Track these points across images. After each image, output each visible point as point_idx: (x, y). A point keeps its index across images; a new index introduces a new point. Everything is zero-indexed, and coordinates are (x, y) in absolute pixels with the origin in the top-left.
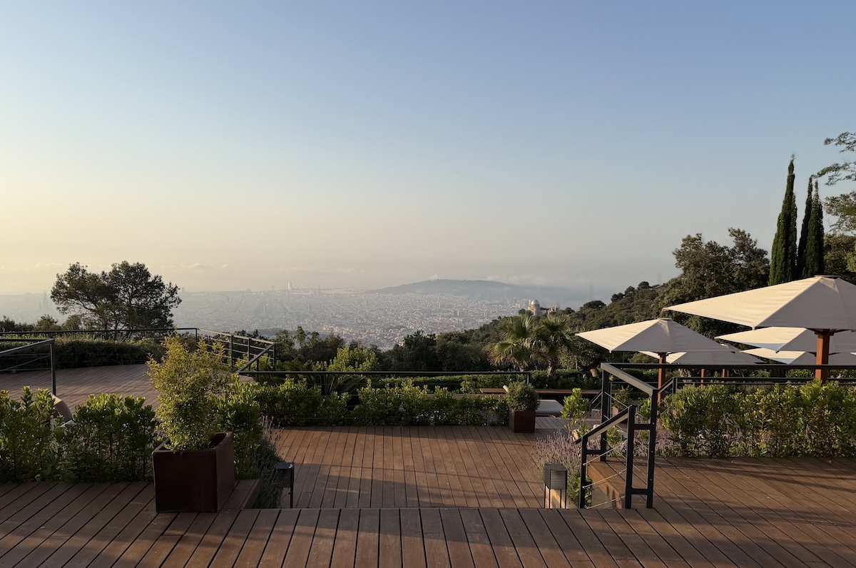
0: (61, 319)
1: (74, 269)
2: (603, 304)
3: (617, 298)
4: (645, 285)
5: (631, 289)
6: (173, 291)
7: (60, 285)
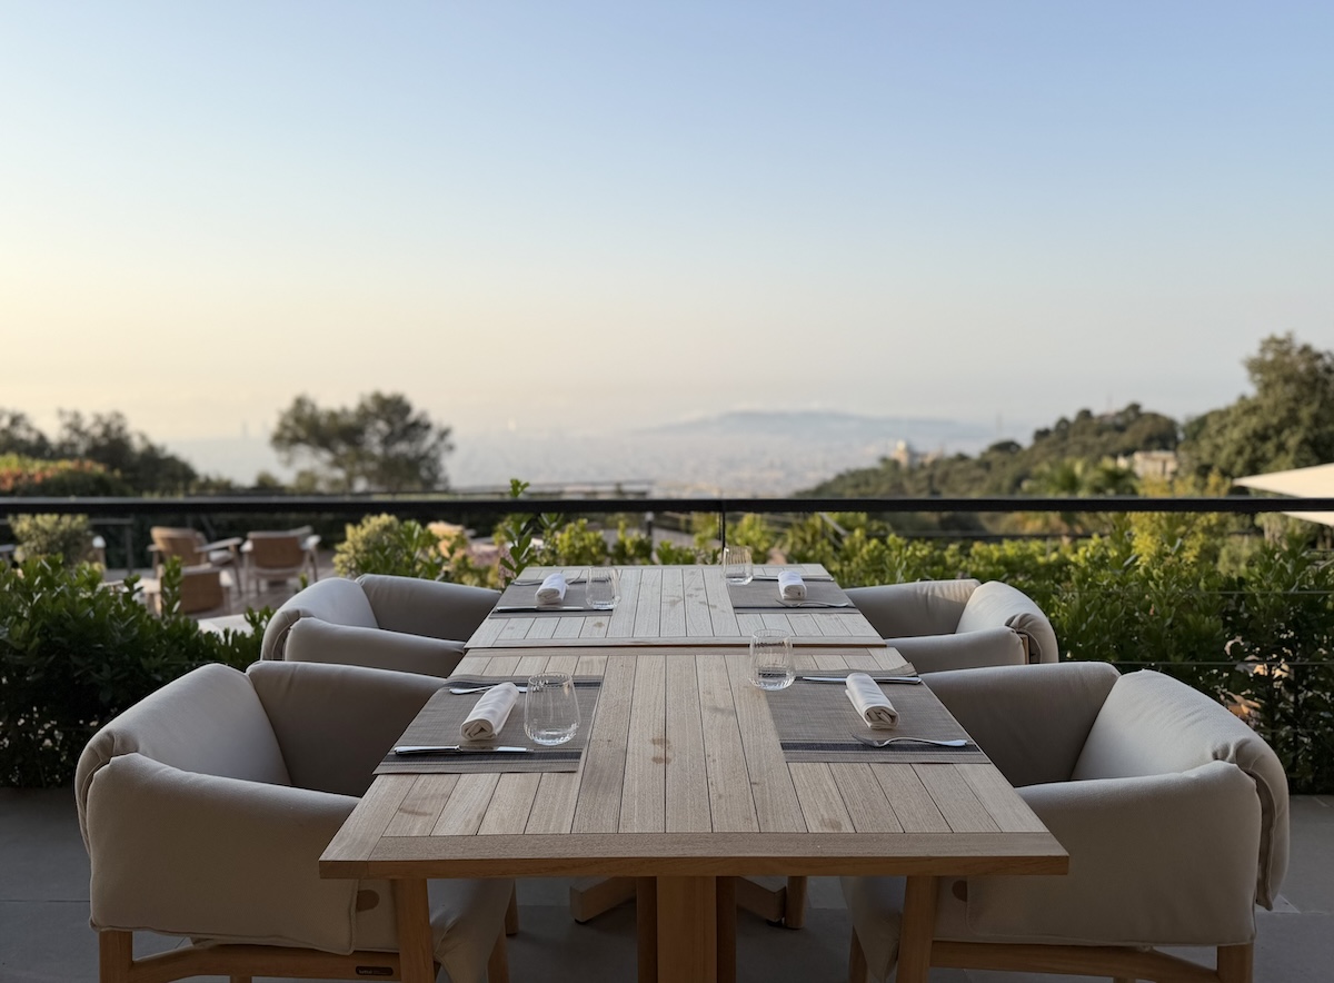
0: (286, 476)
1: (300, 403)
2: (1018, 447)
3: (1041, 435)
4: (1086, 414)
5: (1064, 421)
6: (444, 434)
7: (284, 426)
